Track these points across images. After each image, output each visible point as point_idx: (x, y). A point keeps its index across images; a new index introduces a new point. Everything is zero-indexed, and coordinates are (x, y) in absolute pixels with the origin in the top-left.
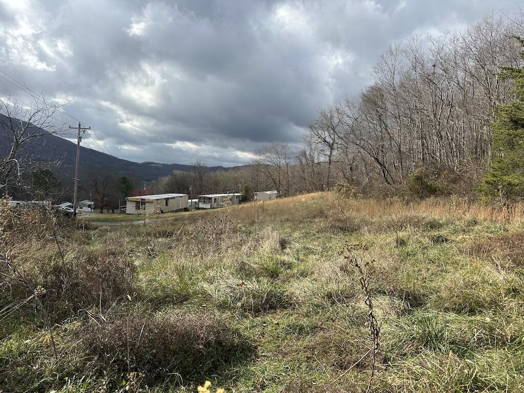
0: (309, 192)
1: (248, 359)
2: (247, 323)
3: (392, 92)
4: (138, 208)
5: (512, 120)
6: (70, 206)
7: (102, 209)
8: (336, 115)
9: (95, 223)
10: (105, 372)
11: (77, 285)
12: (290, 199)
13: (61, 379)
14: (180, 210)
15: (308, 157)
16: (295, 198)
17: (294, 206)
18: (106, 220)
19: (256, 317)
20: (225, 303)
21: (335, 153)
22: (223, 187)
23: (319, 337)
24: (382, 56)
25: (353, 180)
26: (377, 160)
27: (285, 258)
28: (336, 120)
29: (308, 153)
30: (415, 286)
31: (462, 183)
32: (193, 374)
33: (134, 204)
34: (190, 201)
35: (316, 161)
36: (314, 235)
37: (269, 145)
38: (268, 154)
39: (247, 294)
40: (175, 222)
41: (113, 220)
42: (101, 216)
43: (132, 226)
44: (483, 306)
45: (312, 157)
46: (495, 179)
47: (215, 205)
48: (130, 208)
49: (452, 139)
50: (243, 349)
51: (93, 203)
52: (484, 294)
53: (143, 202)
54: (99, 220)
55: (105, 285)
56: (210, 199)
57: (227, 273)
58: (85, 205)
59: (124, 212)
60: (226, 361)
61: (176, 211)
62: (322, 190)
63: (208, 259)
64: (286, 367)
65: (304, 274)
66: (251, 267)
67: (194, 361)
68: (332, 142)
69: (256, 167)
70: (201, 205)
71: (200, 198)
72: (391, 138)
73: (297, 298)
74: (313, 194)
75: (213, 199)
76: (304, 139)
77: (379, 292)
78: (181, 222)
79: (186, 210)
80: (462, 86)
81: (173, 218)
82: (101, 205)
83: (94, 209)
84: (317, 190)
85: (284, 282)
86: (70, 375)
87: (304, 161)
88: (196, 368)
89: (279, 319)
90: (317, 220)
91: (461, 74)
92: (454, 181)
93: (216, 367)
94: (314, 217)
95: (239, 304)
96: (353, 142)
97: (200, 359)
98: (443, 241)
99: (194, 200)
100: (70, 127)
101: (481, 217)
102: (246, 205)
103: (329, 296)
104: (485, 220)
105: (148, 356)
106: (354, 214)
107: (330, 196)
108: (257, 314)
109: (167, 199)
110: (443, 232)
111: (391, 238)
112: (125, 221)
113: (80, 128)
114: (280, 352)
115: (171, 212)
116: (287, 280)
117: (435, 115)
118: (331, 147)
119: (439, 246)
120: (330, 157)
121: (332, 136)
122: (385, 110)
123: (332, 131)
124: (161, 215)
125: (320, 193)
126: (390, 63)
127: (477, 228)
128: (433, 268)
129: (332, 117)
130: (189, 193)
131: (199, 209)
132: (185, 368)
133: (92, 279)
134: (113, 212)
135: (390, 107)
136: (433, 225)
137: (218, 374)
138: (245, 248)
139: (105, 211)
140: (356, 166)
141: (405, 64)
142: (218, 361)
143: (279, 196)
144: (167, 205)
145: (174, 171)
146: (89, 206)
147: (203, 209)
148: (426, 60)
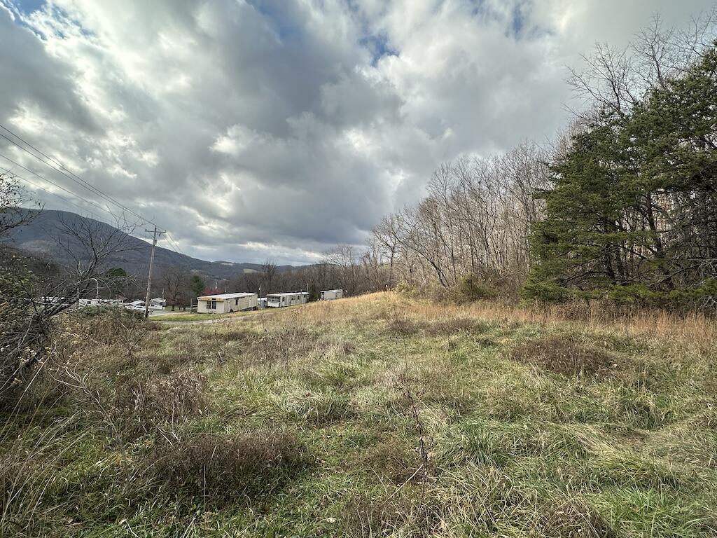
0: (373, 291)
1: (313, 474)
2: (312, 435)
3: (445, 204)
4: (209, 307)
5: (544, 235)
6: (141, 305)
7: (173, 306)
8: (396, 221)
9: (167, 323)
10: (176, 496)
11: (150, 399)
12: (354, 299)
13: (132, 505)
14: (249, 309)
15: (372, 258)
16: (360, 298)
17: (359, 306)
18: (177, 320)
19: (321, 428)
20: (292, 414)
21: (396, 255)
22: (292, 285)
23: (378, 448)
24: (435, 173)
25: (412, 282)
26: (433, 263)
27: (349, 365)
28: (396, 226)
29: (371, 254)
30: (464, 392)
31: (506, 286)
32: (261, 494)
33: (206, 303)
34: (259, 299)
35: (379, 262)
36: (377, 337)
37: (335, 246)
38: (334, 255)
39: (313, 405)
40: (245, 322)
41: (185, 320)
42: (173, 315)
43: (203, 326)
44: (522, 412)
45: (375, 259)
46: (533, 285)
47: (283, 304)
48: (201, 307)
49: (497, 247)
50: (308, 464)
51: (165, 301)
52: (523, 400)
53: (214, 302)
54: (170, 320)
55: (177, 400)
56: (279, 298)
57: (294, 382)
58: (156, 303)
59: (195, 311)
60: (292, 478)
61: (246, 310)
62: (385, 290)
63: (277, 367)
64: (347, 481)
65: (366, 383)
66: (317, 375)
67: (262, 481)
68: (393, 245)
69: (322, 267)
70: (270, 304)
71: (269, 297)
72: (445, 244)
73: (359, 408)
74: (376, 294)
75: (281, 299)
76: (368, 242)
77: (433, 401)
78: (250, 322)
79: (255, 309)
80: (504, 200)
81: (243, 317)
82: (172, 302)
83: (166, 306)
84: (380, 290)
85: (347, 390)
86: (141, 500)
87: (368, 262)
88: (263, 487)
89: (343, 430)
90: (379, 321)
91: (502, 191)
92: (499, 284)
93: (282, 485)
94: (377, 318)
95: (306, 416)
96: (412, 248)
97: (268, 479)
98: (489, 344)
99: (263, 299)
100: (146, 230)
101: (522, 319)
102: (313, 304)
103: (389, 405)
104: (526, 322)
105: (218, 478)
106: (413, 315)
107: (393, 296)
108: (322, 425)
109: (237, 299)
110: (490, 336)
111: (444, 342)
112: (197, 320)
113: (155, 231)
114: (343, 466)
115: (241, 311)
116: (351, 388)
117: (481, 225)
118: (393, 250)
119: (486, 349)
120: (392, 259)
121: (394, 241)
122: (439, 218)
123: (393, 236)
124: (231, 314)
125: (383, 292)
126: (442, 179)
127: (519, 330)
128: (480, 372)
129: (392, 223)
130: (258, 292)
131: (268, 307)
132: (254, 488)
133: (164, 394)
134: (185, 310)
135: (443, 217)
136: (481, 329)
137: (284, 492)
138: (311, 355)
139: (176, 308)
140: (415, 268)
141: (455, 180)
142: (285, 479)
143: (345, 295)
144: (237, 304)
145: (244, 270)
146: (161, 304)
147: (272, 307)
148: (473, 178)
